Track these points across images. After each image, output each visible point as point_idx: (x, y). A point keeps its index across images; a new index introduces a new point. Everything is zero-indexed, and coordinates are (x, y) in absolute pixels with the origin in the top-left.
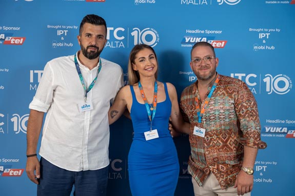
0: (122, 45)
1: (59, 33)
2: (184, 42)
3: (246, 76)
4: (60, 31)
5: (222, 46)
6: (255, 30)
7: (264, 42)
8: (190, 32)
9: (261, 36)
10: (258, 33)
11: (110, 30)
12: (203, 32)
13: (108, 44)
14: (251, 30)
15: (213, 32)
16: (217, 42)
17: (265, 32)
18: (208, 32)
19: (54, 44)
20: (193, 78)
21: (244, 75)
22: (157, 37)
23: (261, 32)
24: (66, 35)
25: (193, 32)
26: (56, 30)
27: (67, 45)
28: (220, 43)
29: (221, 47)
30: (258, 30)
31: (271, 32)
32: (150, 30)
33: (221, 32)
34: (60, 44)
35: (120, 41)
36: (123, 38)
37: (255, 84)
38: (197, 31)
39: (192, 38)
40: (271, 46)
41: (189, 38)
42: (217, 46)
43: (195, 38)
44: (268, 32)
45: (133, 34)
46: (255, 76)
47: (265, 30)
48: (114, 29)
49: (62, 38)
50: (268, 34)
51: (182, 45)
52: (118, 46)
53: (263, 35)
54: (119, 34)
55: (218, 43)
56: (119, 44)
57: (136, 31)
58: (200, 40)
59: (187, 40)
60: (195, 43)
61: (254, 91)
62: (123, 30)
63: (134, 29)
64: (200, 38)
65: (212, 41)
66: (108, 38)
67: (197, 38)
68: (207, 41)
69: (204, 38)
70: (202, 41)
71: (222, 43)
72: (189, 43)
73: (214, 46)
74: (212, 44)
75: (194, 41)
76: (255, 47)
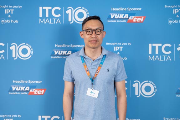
0: (59, 21)
1: (7, 12)
2: (109, 18)
3: (162, 45)
4: (7, 10)
5: (142, 21)
6: (169, 7)
8: (114, 9)
10: (172, 9)
11: (49, 10)
12: (125, 9)
13: (47, 21)
14: (166, 6)
15: (134, 9)
16: (137, 18)
17: (178, 8)
18: (129, 9)
19: (3, 21)
20: (117, 48)
21: (160, 45)
22: (87, 14)
23: (175, 8)
24: (12, 13)
25: (117, 9)
26: (4, 9)
27: (14, 22)
28: (140, 19)
29: (140, 22)
30: (173, 7)
32: (81, 9)
33: (140, 9)
34: (8, 21)
35: (57, 18)
36: (59, 15)
37: (170, 52)
38: (121, 9)
39: (116, 15)
41: (114, 15)
42: (138, 21)
43: (118, 15)
45: (67, 12)
46: (170, 45)
48: (52, 8)
49: (9, 16)
51: (108, 21)
52: (56, 22)
53: (177, 11)
54: (57, 12)
55: (138, 19)
56: (56, 20)
57: (70, 10)
58: (123, 16)
59: (112, 17)
60: (119, 19)
61: (169, 58)
62: (59, 9)
63: (68, 8)
64: (123, 15)
65: (133, 17)
66: (47, 15)
67: (121, 15)
68: (129, 18)
69: (126, 15)
70: (124, 17)
71: (141, 18)
72: (114, 19)
73: (134, 21)
74: (133, 20)
75: (118, 17)
76: (170, 21)
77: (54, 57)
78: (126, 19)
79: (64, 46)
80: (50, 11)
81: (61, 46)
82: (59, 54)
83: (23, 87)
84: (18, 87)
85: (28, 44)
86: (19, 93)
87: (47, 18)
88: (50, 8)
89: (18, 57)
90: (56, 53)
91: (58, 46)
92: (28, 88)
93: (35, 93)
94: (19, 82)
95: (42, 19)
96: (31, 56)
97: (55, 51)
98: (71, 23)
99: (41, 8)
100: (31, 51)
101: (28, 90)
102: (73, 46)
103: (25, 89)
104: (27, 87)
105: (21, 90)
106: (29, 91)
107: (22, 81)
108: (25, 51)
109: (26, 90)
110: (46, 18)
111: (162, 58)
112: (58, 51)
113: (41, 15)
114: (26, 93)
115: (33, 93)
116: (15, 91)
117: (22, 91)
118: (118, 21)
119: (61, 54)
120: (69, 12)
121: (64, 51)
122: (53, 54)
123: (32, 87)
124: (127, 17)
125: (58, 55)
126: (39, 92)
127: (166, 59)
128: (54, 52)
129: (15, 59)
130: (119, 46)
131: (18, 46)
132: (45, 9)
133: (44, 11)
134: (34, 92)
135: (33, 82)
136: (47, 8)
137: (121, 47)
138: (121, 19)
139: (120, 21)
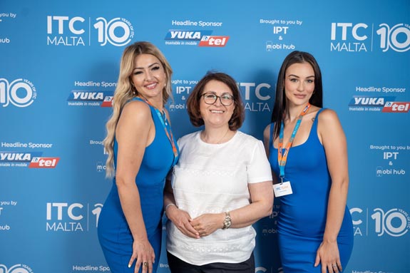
0: (81, 42)
2: (168, 38)
3: (256, 85)
5: (223, 44)
6: (267, 22)
7: (281, 38)
8: (178, 23)
9: (276, 30)
10: (271, 27)
11: (64, 21)
12: (195, 24)
13: (61, 41)
14: (262, 21)
15: (210, 24)
16: (215, 38)
17: (282, 25)
18: (203, 24)
20: (182, 89)
21: (253, 85)
22: (130, 31)
23: (276, 25)
25: (182, 24)
27: (2, 41)
28: (220, 41)
29: (220, 45)
30: (273, 22)
31: (289, 25)
32: (121, 20)
33: (220, 24)
35: (78, 36)
36: (82, 31)
37: (268, 97)
38: (188, 23)
39: (180, 33)
40: (289, 45)
41: (176, 33)
42: (216, 43)
43: (184, 33)
44: (285, 25)
45: (96, 26)
46: (268, 86)
47: (282, 22)
48: (70, 19)
50: (285, 28)
51: (167, 43)
52: (76, 43)
53: (279, 29)
55: (217, 40)
56: (76, 40)
57: (101, 22)
58: (192, 36)
59: (173, 36)
60: (184, 39)
61: (266, 107)
62: (82, 20)
63: (97, 19)
64: (192, 33)
65: (208, 37)
66: (61, 31)
67: (188, 33)
68: (201, 37)
69: (196, 33)
70: (194, 37)
71: (222, 39)
72: (176, 39)
73: (211, 43)
74: (208, 42)
75: (183, 37)
76: (269, 46)
77: (73, 104)
78: (196, 39)
79: (90, 84)
80: (66, 23)
81: (85, 84)
82: (82, 97)
83: (20, 153)
84: (10, 155)
85: (27, 81)
86: (13, 165)
87: (61, 35)
88: (67, 18)
89: (10, 102)
90: (76, 96)
91: (80, 84)
92: (28, 157)
93: (41, 165)
94: (12, 145)
95: (52, 36)
96: (33, 101)
97: (75, 94)
98: (102, 45)
99: (49, 18)
100: (33, 92)
101: (29, 159)
102: (105, 85)
103: (22, 157)
104: (26, 155)
105: (16, 159)
106: (30, 161)
107: (17, 145)
108: (22, 93)
109: (24, 159)
110: (59, 36)
111: (256, 107)
112: (79, 94)
113: (50, 31)
114: (25, 165)
115: (36, 165)
116: (6, 161)
117: (19, 161)
118: (183, 43)
119: (85, 98)
120: (99, 26)
121: (90, 93)
122: (71, 99)
123: (35, 154)
124: (199, 37)
125: (79, 100)
126: (47, 163)
127: (261, 109)
128: (73, 94)
129: (4, 106)
130: (185, 85)
131: (10, 83)
132: (58, 21)
133: (55, 23)
134: (38, 163)
135: (36, 146)
136: (61, 19)
137: (188, 88)
138: (189, 40)
139: (187, 43)
